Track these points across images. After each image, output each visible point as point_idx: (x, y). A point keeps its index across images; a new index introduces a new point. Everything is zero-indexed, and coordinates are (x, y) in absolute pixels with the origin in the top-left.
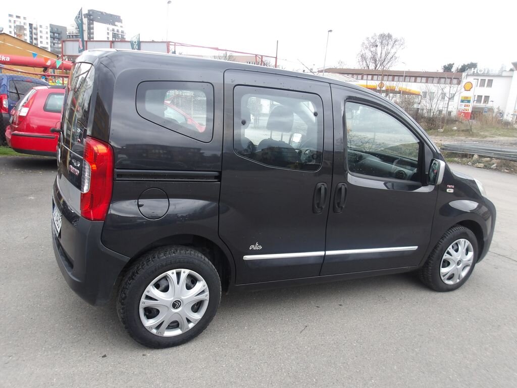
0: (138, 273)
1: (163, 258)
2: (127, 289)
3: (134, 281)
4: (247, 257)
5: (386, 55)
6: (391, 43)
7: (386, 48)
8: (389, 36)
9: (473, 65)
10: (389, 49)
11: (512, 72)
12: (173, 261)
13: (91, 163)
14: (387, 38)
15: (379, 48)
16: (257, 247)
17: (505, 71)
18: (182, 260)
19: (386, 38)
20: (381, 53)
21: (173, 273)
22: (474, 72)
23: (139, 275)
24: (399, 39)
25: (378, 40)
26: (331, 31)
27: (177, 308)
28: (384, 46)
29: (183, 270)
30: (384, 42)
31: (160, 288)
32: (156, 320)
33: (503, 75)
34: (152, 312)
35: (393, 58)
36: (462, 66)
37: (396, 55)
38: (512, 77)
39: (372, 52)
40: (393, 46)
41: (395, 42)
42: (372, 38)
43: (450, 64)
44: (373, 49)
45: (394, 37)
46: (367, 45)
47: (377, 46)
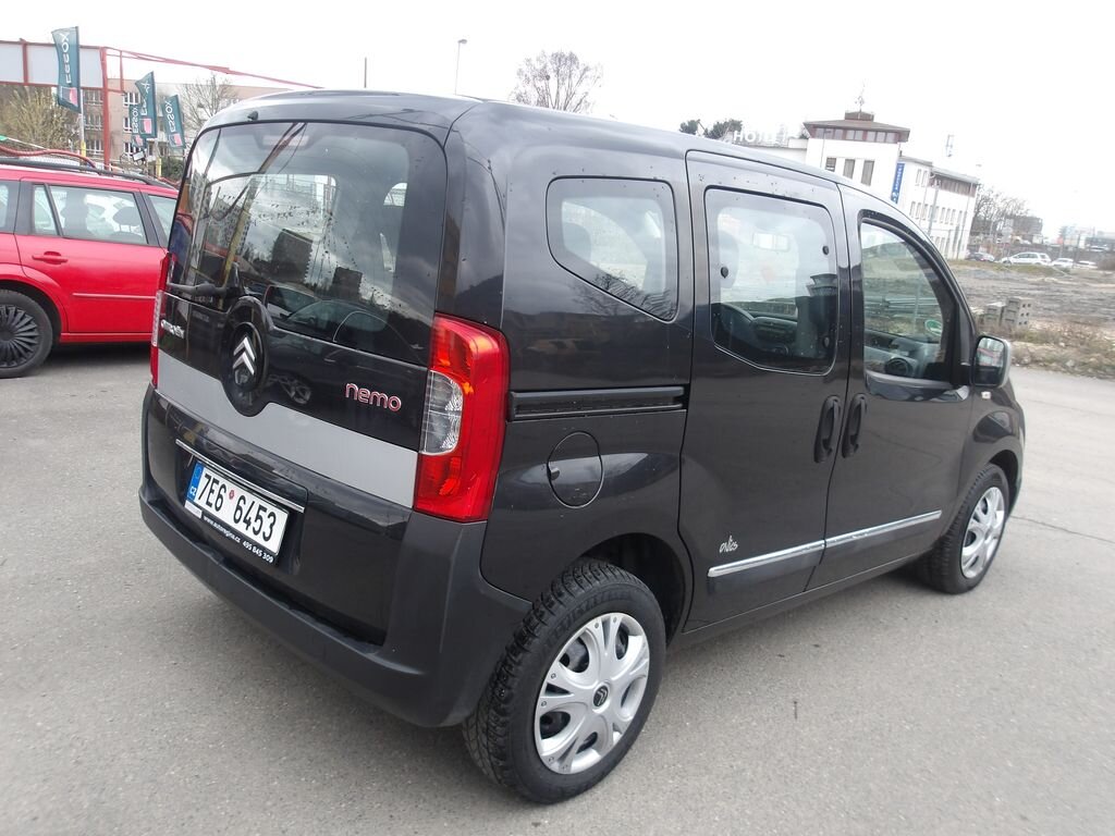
0: (534, 636)
1: (579, 593)
2: (513, 676)
3: (529, 655)
4: (714, 572)
5: (569, 96)
6: (577, 73)
7: (567, 82)
8: (573, 59)
9: (736, 126)
10: (574, 84)
11: (803, 141)
12: (598, 598)
13: (460, 382)
14: (569, 62)
15: (553, 82)
16: (729, 546)
17: (793, 138)
18: (613, 592)
19: (566, 61)
20: (558, 93)
21: (597, 626)
22: (738, 138)
23: (536, 640)
24: (591, 66)
25: (550, 66)
26: (463, 41)
27: (601, 704)
28: (563, 80)
29: (612, 616)
30: (562, 69)
31: (572, 664)
32: (563, 738)
33: (790, 146)
34: (554, 721)
35: (583, 105)
36: (715, 127)
37: (587, 98)
38: (806, 150)
39: (538, 89)
40: (580, 81)
41: (586, 69)
42: (538, 59)
43: (693, 121)
44: (541, 84)
45: (581, 61)
46: (529, 75)
47: (548, 78)
